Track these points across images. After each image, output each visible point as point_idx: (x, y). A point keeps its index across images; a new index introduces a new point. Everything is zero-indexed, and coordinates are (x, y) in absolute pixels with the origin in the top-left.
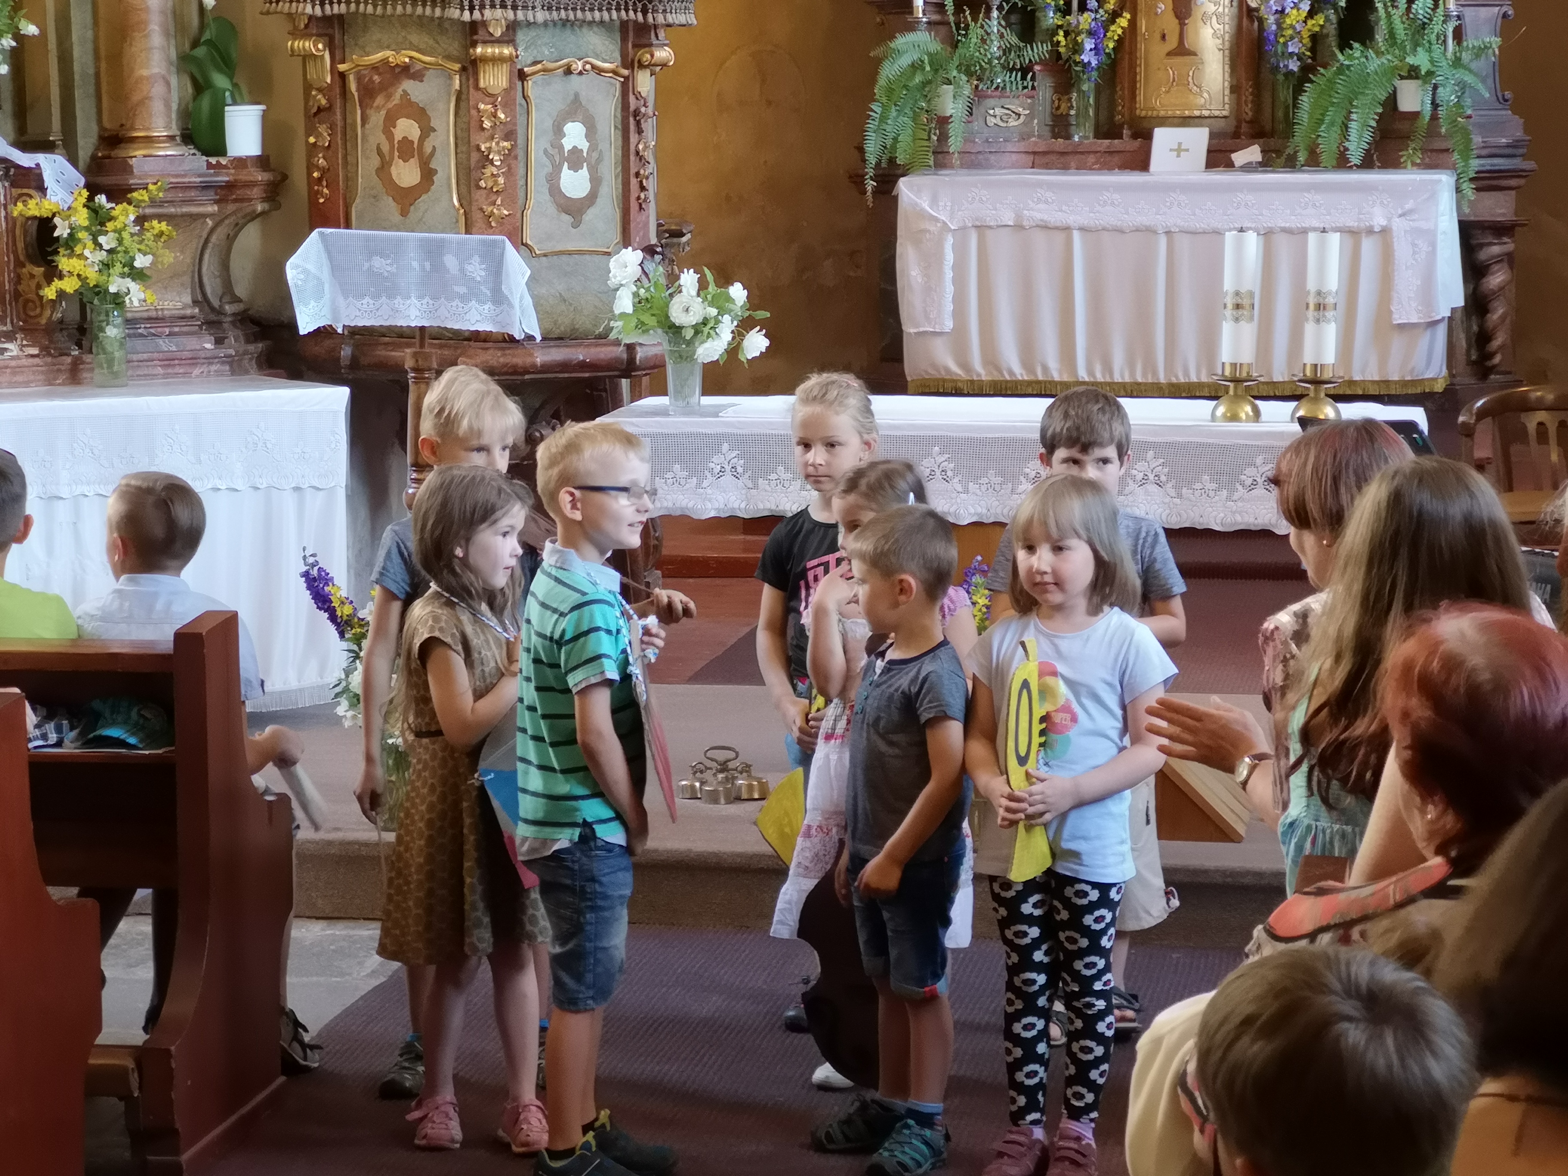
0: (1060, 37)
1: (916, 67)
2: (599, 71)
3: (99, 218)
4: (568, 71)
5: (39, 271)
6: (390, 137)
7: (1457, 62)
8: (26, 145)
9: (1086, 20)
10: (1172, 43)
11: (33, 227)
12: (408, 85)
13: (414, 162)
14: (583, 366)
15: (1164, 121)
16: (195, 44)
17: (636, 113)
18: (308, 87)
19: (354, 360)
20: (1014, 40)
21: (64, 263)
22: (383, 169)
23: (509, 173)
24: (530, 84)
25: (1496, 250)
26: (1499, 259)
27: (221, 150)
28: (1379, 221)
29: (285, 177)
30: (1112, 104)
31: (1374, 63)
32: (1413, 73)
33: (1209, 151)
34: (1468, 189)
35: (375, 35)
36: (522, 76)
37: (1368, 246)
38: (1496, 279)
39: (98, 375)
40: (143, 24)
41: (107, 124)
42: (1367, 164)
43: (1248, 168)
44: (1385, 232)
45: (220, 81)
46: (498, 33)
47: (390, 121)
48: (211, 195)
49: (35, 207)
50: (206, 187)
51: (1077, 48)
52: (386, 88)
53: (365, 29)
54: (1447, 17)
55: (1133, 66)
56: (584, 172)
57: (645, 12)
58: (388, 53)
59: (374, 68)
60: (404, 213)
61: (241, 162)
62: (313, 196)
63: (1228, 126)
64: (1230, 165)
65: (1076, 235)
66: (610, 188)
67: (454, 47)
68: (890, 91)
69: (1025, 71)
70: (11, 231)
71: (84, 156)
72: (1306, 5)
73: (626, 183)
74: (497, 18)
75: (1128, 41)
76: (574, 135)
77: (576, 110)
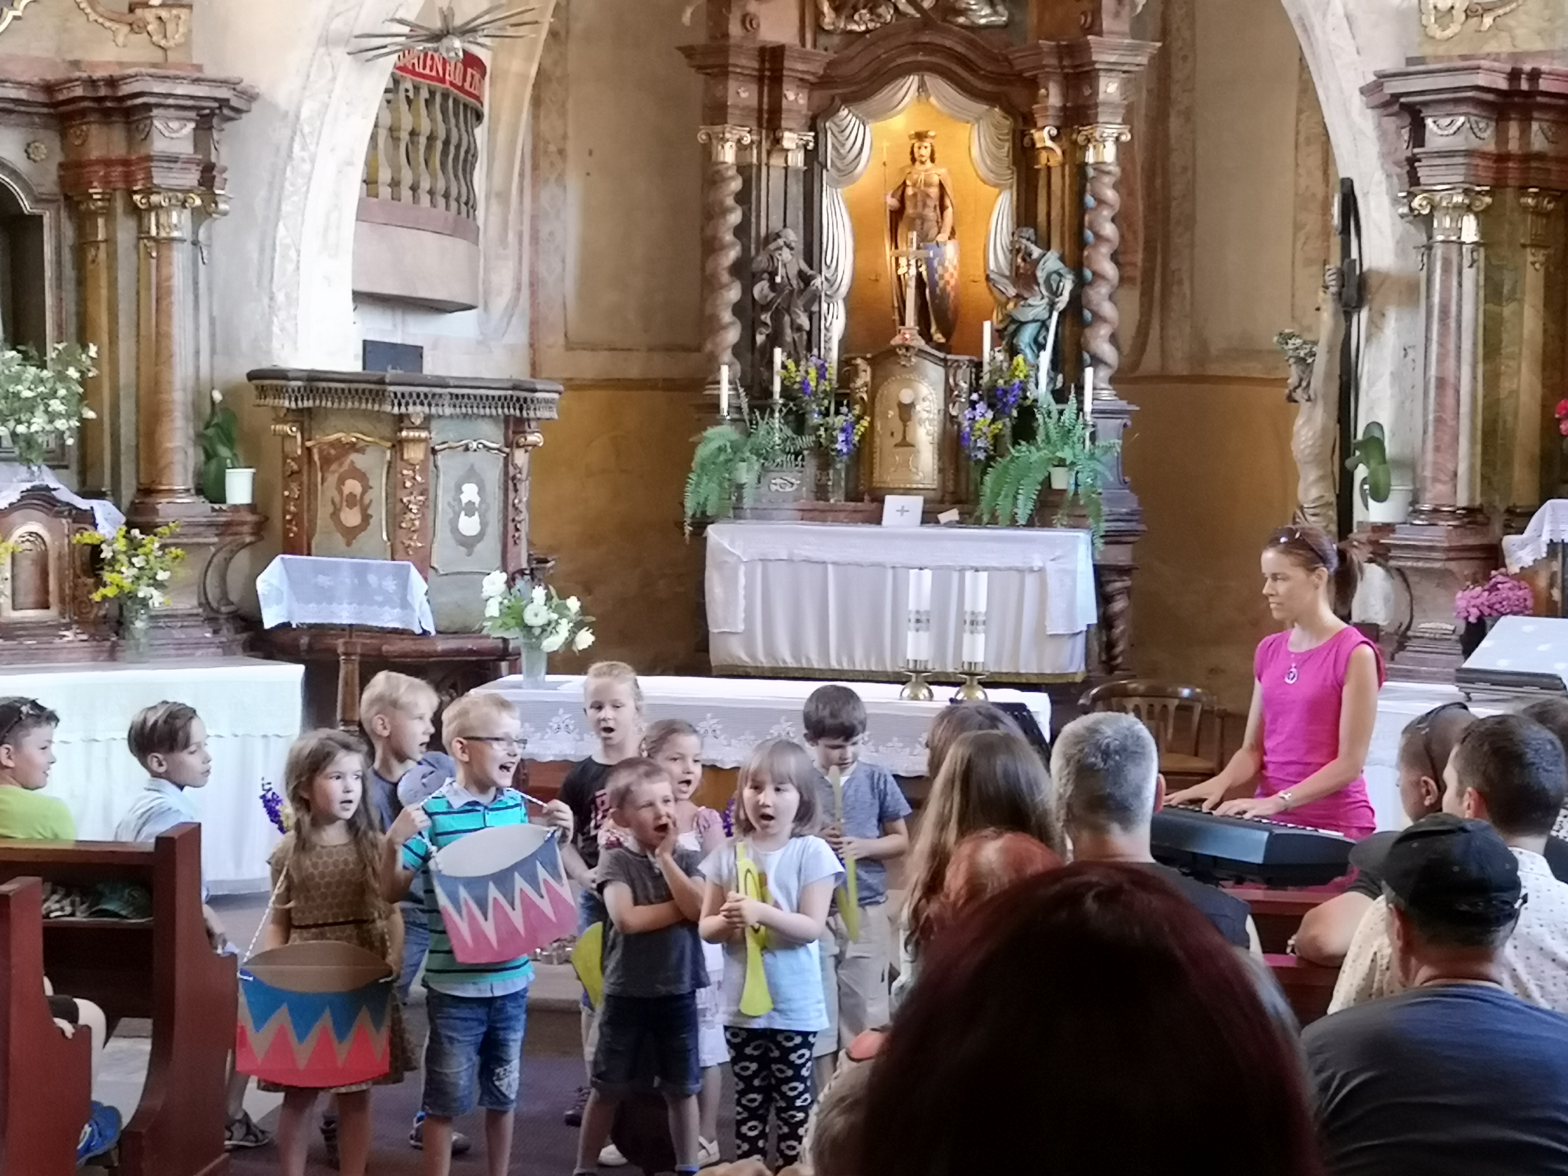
0: (822, 432)
1: (721, 449)
2: (489, 449)
3: (134, 546)
4: (467, 449)
5: (91, 581)
6: (341, 492)
7: (1092, 456)
8: (85, 495)
9: (839, 421)
10: (898, 438)
11: (87, 551)
12: (354, 457)
13: (356, 510)
14: (471, 652)
15: (893, 491)
16: (207, 426)
17: (514, 478)
18: (285, 457)
19: (310, 645)
20: (790, 433)
21: (107, 576)
22: (335, 515)
23: (423, 518)
24: (439, 456)
25: (1118, 585)
26: (1121, 592)
27: (223, 501)
28: (1037, 564)
29: (267, 519)
30: (858, 478)
31: (1035, 456)
32: (1061, 463)
33: (924, 512)
34: (1099, 543)
35: (333, 421)
36: (434, 452)
37: (1030, 581)
38: (1119, 605)
39: (128, 654)
40: (171, 411)
41: (142, 481)
42: (1030, 524)
43: (949, 525)
44: (1041, 570)
45: (224, 451)
46: (418, 422)
47: (341, 481)
48: (213, 530)
49: (89, 537)
50: (210, 525)
51: (834, 440)
52: (339, 458)
53: (326, 418)
54: (1085, 425)
55: (872, 453)
56: (476, 517)
57: (521, 410)
58: (340, 435)
59: (332, 444)
60: (349, 544)
61: (236, 508)
62: (286, 531)
63: (938, 495)
64: (937, 522)
65: (830, 568)
66: (494, 529)
67: (387, 431)
68: (703, 466)
69: (797, 454)
70: (72, 553)
71: (125, 502)
72: (990, 415)
73: (505, 526)
74: (417, 412)
75: (868, 436)
76: (470, 492)
77: (471, 475)
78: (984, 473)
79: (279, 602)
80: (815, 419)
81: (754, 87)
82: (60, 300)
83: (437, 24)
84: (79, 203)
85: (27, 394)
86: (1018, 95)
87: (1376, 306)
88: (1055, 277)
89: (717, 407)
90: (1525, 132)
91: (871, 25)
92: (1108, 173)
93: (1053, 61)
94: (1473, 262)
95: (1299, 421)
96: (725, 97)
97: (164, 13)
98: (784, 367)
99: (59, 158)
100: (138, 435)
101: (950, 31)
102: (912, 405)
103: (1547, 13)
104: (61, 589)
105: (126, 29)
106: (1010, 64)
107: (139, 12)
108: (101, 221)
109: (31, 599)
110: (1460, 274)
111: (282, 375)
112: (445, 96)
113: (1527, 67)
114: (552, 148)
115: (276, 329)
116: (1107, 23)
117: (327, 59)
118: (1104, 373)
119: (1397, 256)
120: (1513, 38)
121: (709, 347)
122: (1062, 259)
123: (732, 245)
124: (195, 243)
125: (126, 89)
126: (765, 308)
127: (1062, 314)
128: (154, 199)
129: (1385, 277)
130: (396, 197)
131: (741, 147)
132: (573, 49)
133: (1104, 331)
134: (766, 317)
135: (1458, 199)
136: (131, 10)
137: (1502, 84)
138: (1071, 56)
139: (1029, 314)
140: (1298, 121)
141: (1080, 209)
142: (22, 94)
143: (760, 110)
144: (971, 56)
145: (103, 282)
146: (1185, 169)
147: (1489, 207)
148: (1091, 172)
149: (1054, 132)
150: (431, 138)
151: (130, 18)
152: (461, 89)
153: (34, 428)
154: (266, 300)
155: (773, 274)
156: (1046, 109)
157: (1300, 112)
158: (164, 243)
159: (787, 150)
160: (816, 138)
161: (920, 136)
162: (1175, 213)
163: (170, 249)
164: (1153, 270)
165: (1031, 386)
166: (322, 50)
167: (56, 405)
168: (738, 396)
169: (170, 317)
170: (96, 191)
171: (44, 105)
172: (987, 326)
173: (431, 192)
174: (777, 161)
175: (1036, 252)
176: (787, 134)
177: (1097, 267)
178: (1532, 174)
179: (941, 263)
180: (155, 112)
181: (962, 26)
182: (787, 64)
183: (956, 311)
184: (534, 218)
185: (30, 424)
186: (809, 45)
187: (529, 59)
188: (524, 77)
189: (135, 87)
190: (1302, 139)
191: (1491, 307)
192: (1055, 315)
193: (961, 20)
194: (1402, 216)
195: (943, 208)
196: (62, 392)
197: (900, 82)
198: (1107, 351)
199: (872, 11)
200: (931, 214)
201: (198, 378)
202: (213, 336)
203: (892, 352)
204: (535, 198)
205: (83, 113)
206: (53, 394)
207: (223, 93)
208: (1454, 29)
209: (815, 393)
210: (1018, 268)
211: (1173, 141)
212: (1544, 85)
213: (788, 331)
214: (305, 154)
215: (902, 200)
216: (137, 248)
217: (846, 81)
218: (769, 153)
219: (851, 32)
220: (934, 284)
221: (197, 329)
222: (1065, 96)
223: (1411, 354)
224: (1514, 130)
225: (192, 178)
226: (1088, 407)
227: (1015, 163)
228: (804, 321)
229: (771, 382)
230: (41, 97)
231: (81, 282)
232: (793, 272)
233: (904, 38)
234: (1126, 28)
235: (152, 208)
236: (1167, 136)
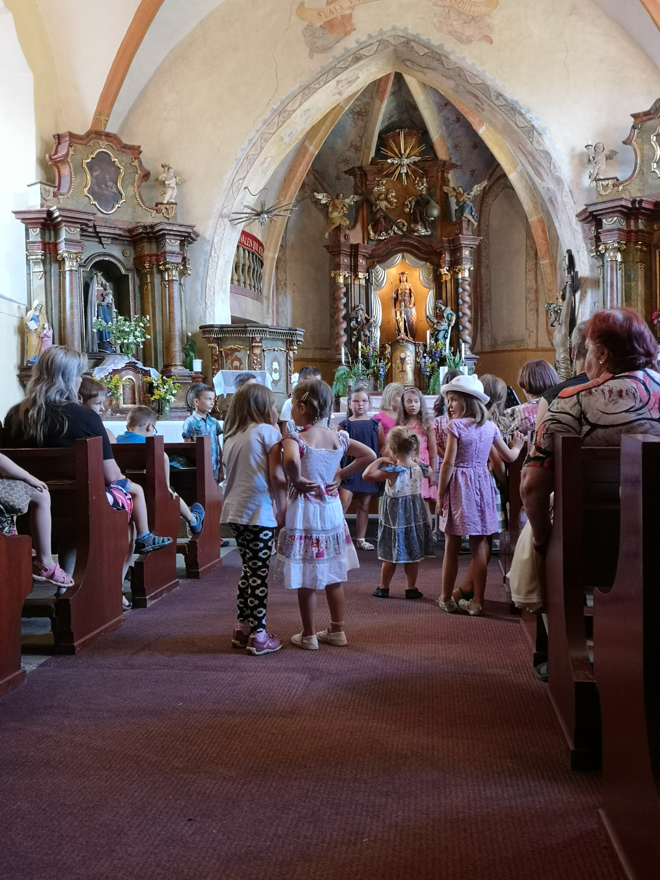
0: (375, 368)
1: (343, 374)
2: (281, 350)
3: (164, 383)
4: (274, 350)
5: (150, 395)
6: (232, 366)
8: (146, 366)
9: (381, 365)
10: (401, 369)
11: (148, 385)
12: (237, 353)
17: (290, 361)
18: (212, 355)
20: (365, 369)
21: (156, 391)
24: (265, 353)
29: (206, 378)
35: (229, 342)
36: (263, 351)
40: (174, 338)
41: (165, 362)
45: (192, 354)
46: (258, 340)
47: (232, 362)
48: (190, 378)
49: (148, 379)
50: (189, 376)
51: (379, 371)
52: (231, 354)
53: (226, 341)
54: (463, 362)
56: (278, 374)
57: (292, 337)
58: (232, 346)
59: (229, 350)
61: (197, 373)
66: (284, 378)
67: (248, 344)
68: (337, 379)
69: (368, 375)
70: (143, 386)
71: (160, 370)
72: (430, 360)
73: (287, 377)
74: (258, 337)
75: (391, 369)
76: (275, 365)
77: (276, 359)
78: (430, 378)
79: (221, 386)
80: (373, 364)
81: (349, 259)
82: (135, 303)
83: (259, 210)
84: (140, 271)
85: (127, 330)
86: (435, 258)
87: (583, 290)
88: (450, 315)
89: (341, 362)
90: (636, 223)
91: (386, 237)
92: (467, 280)
93: (447, 245)
94: (620, 268)
95: (556, 332)
96: (340, 261)
97: (168, 207)
98: (362, 348)
99: (133, 256)
100: (163, 348)
101: (412, 238)
102: (405, 358)
103: (641, 183)
104: (140, 399)
105: (155, 212)
106: (433, 248)
107: (159, 206)
108: (148, 276)
109: (130, 401)
110: (617, 272)
111: (212, 326)
112: (253, 254)
113: (638, 199)
114: (282, 283)
115: (207, 314)
116: (464, 232)
117: (222, 222)
118: (467, 346)
119: (590, 271)
120: (630, 193)
121: (337, 343)
122: (452, 310)
123: (343, 310)
124: (180, 284)
125: (157, 229)
126: (355, 329)
127: (452, 328)
128: (167, 266)
129: (586, 279)
130: (239, 285)
131: (345, 278)
132: (288, 251)
133: (467, 332)
134: (355, 333)
135: (616, 245)
136: (156, 206)
137: (630, 206)
138: (453, 243)
139: (442, 328)
140: (526, 265)
141: (457, 293)
142: (121, 233)
143: (351, 266)
144: (419, 246)
145: (150, 297)
146: (487, 284)
147: (625, 249)
148: (460, 281)
149: (448, 269)
150: (249, 267)
151: (156, 208)
152: (258, 252)
153: (130, 341)
154: (204, 305)
155: (357, 319)
156: (445, 261)
157: (526, 261)
158: (171, 281)
159: (360, 279)
160: (369, 275)
161: (403, 274)
162: (484, 299)
163: (173, 283)
164: (477, 318)
165: (443, 351)
166: (220, 219)
167: (137, 333)
168: (348, 358)
169: (173, 306)
170: (147, 265)
171: (128, 237)
172: (428, 332)
173: (250, 285)
174: (357, 282)
175: (443, 308)
176: (360, 273)
177: (464, 311)
178: (640, 237)
179: (411, 314)
180: (167, 237)
181: (416, 236)
182: (359, 250)
183: (416, 330)
184: (277, 305)
185: (128, 339)
186: (366, 244)
187: (275, 252)
188: (273, 258)
189: (160, 227)
190: (527, 270)
191: (627, 283)
192: (450, 328)
193: (416, 234)
194: (592, 257)
195: (411, 297)
196: (139, 329)
197: (396, 256)
198: (468, 339)
199: (386, 232)
200: (407, 298)
201: (182, 330)
202: (186, 317)
203: (398, 341)
204: (277, 299)
205: (141, 240)
206: (136, 330)
207: (189, 230)
208: (609, 191)
209: (372, 356)
210: (437, 313)
211: (483, 276)
212: (644, 205)
213: (363, 337)
214: (216, 255)
215: (397, 295)
216: (161, 284)
217: (378, 256)
218: (354, 280)
219: (380, 240)
220: (409, 321)
221: (182, 313)
222: (451, 257)
223: (597, 305)
224: (632, 223)
225: (179, 260)
226: (463, 356)
227: (435, 280)
228: (368, 333)
229: (358, 353)
230: (127, 234)
231: (142, 298)
232: (363, 318)
233: (397, 241)
234: (471, 234)
235: (167, 270)
236: (481, 274)
